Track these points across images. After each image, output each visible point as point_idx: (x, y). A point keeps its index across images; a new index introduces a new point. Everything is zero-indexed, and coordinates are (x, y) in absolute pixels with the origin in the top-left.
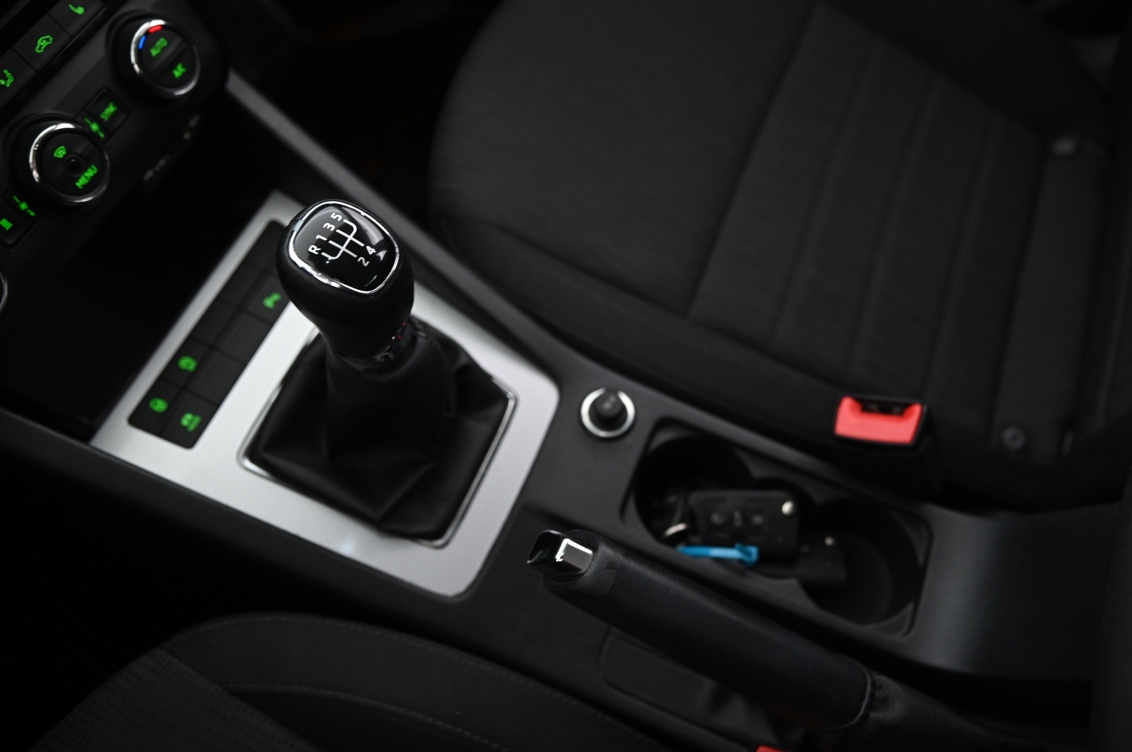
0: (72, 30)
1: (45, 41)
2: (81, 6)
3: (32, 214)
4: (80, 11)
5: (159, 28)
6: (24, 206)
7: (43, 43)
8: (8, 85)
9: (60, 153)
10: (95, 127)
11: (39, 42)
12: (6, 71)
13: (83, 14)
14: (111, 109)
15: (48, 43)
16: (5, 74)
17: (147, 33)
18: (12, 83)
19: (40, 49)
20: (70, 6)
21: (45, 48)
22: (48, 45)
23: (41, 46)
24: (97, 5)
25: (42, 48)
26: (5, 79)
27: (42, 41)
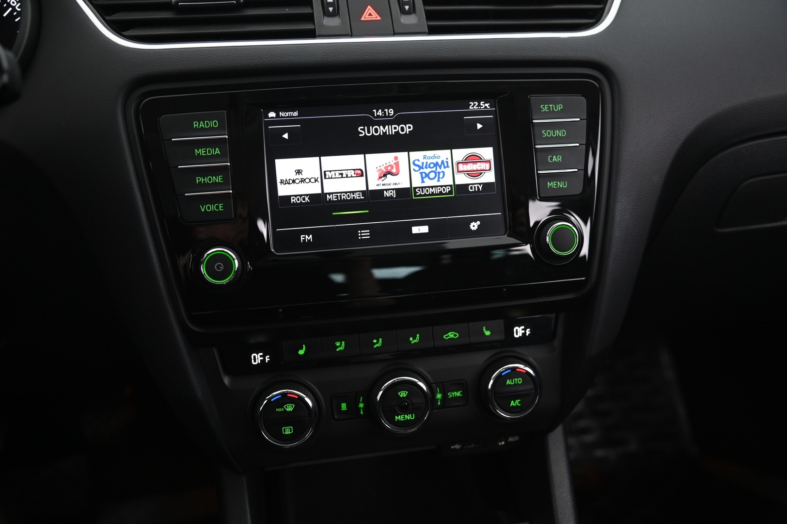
0: (474, 339)
1: (453, 335)
2: (490, 331)
3: (362, 413)
4: (488, 333)
5: (525, 372)
6: (361, 405)
7: (451, 335)
8: (412, 343)
9: (403, 394)
10: (439, 396)
11: (450, 334)
12: (418, 335)
13: (488, 336)
14: (458, 394)
15: (454, 337)
16: (416, 336)
17: (514, 369)
18: (415, 343)
19: (447, 337)
20: (484, 327)
21: (449, 338)
22: (453, 338)
23: (449, 336)
24: (501, 337)
25: (448, 337)
26: (414, 338)
27: (451, 334)
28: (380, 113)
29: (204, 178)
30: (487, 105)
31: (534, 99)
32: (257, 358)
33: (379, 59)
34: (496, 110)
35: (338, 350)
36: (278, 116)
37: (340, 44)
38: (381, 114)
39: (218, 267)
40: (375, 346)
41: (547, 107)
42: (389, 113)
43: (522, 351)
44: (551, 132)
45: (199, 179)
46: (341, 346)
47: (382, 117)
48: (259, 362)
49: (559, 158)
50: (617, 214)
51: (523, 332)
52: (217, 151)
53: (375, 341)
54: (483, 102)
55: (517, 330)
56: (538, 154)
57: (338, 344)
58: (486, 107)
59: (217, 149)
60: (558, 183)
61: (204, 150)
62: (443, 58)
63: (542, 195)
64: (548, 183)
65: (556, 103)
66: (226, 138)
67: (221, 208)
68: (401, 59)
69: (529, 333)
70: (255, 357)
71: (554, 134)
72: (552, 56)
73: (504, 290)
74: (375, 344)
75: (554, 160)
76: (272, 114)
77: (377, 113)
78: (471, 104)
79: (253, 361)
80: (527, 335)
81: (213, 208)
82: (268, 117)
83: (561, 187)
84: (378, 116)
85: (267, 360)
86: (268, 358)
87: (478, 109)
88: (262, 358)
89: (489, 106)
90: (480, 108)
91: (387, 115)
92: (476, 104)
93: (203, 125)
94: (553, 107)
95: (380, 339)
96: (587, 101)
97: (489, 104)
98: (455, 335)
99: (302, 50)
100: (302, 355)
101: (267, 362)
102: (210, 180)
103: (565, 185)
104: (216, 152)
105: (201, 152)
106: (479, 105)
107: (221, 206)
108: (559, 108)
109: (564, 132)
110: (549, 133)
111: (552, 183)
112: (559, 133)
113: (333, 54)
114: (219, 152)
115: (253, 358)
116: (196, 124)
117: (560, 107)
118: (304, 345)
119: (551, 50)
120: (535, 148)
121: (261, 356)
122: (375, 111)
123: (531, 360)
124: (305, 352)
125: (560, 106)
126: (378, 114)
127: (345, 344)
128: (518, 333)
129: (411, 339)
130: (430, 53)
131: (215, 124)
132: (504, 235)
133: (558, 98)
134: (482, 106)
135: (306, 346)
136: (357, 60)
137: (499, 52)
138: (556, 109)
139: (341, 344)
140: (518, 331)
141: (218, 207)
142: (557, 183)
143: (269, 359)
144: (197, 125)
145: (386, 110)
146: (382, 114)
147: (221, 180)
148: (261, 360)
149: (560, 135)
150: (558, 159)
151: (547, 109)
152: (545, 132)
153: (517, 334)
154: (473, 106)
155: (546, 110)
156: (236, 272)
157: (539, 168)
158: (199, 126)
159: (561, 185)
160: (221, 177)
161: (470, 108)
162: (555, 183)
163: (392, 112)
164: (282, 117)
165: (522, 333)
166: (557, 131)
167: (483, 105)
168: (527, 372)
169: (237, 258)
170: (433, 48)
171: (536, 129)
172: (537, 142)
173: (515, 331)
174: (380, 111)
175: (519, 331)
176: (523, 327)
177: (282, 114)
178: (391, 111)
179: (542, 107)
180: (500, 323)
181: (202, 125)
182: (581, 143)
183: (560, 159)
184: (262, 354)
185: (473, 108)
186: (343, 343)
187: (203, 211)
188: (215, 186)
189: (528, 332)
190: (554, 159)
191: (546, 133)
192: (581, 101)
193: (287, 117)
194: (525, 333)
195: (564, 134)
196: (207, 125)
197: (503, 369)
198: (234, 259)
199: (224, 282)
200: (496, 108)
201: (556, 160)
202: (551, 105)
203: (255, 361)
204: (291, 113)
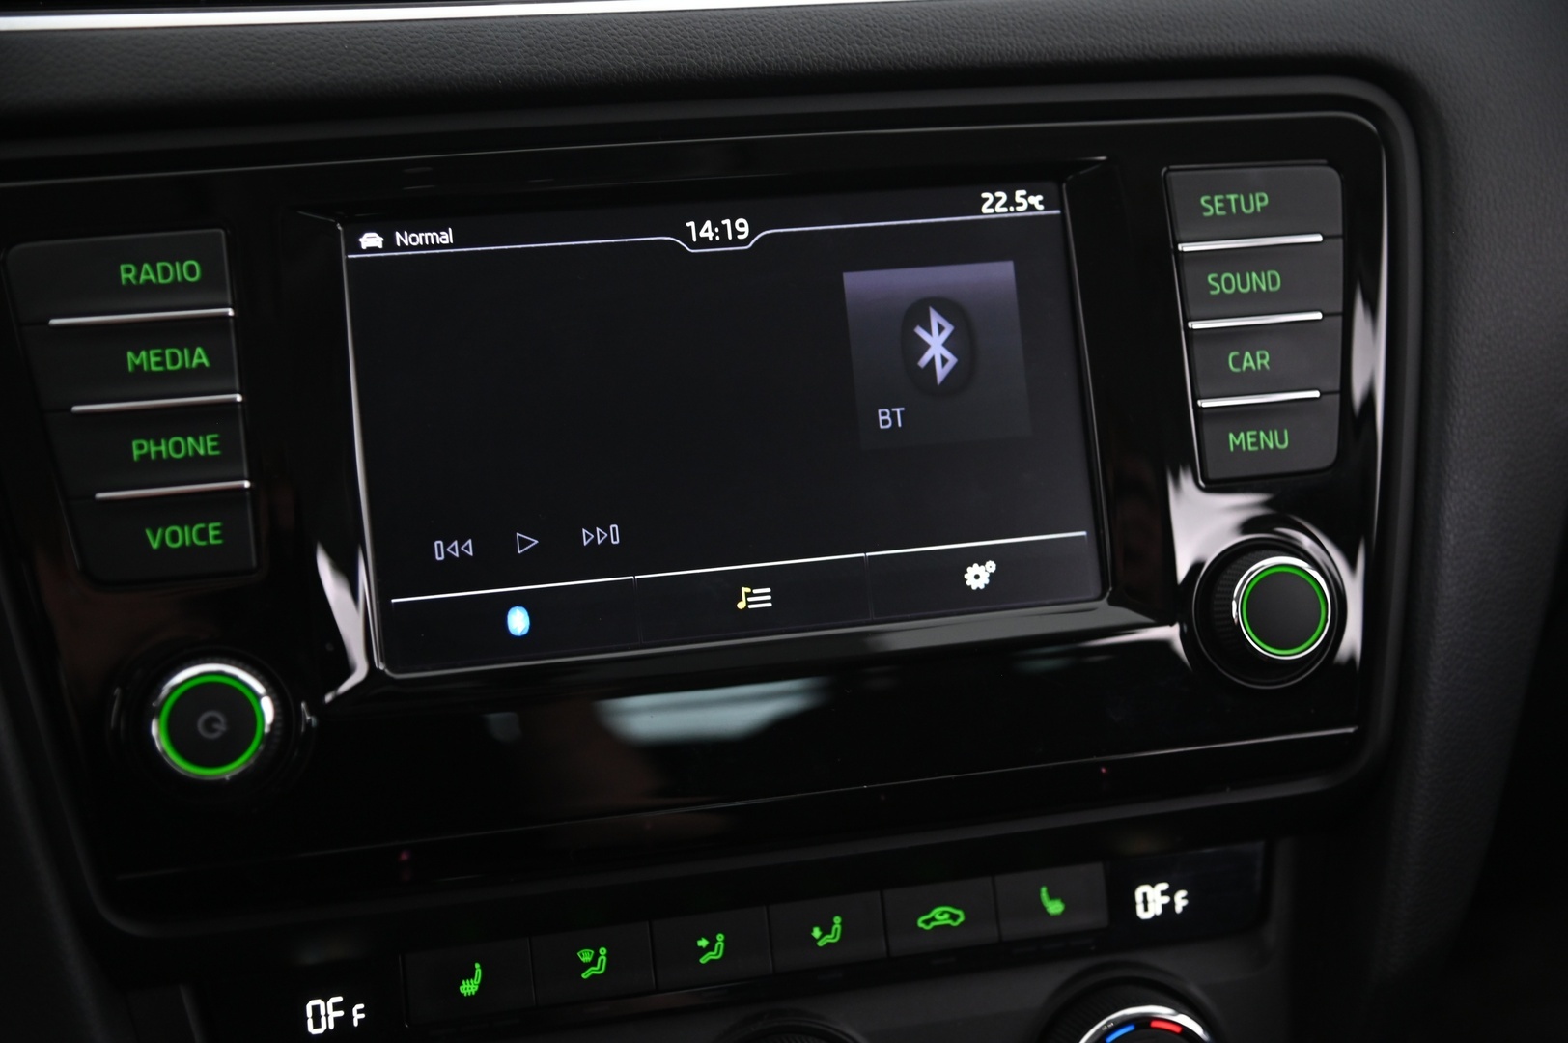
0: (1014, 929)
1: (946, 916)
2: (1064, 901)
4: (1055, 907)
5: (1177, 1030)
7: (941, 916)
8: (820, 944)
11: (936, 912)
12: (837, 920)
13: (1056, 917)
15: (950, 922)
16: (833, 924)
17: (1143, 1023)
18: (828, 944)
19: (927, 922)
20: (1044, 889)
21: (935, 927)
22: (948, 926)
23: (933, 919)
24: (1096, 918)
25: (933, 924)
26: (826, 931)
27: (942, 914)
28: (707, 231)
29: (158, 444)
30: (1035, 200)
31: (1179, 178)
32: (325, 1013)
33: (702, 64)
34: (1063, 215)
35: (585, 976)
36: (389, 244)
37: (578, 20)
38: (710, 235)
39: (209, 724)
40: (703, 960)
41: (1219, 201)
42: (735, 232)
43: (1165, 962)
44: (1236, 280)
45: (141, 447)
46: (594, 962)
47: (714, 244)
48: (332, 1026)
49: (1263, 357)
50: (1448, 527)
51: (1166, 900)
52: (200, 357)
53: (703, 943)
54: (1024, 192)
55: (1145, 895)
56: (1197, 348)
57: (586, 956)
58: (1031, 208)
59: (199, 350)
60: (1262, 434)
61: (157, 355)
62: (899, 60)
63: (1211, 475)
64: (1231, 436)
65: (1247, 190)
66: (225, 316)
67: (216, 537)
68: (769, 63)
69: (1185, 903)
70: (316, 1009)
71: (1244, 285)
72: (1233, 45)
73: (1103, 770)
74: (703, 951)
75: (1245, 364)
76: (371, 240)
77: (698, 231)
78: (987, 199)
79: (310, 1022)
80: (1179, 909)
81: (187, 536)
82: (358, 249)
83: (1271, 446)
84: (703, 242)
85: (357, 1017)
86: (359, 1012)
87: (1009, 212)
88: (341, 1013)
89: (1040, 202)
90: (1015, 211)
91: (730, 237)
92: (1000, 198)
93: (152, 277)
94: (1237, 201)
95: (720, 937)
96: (1342, 181)
97: (1040, 198)
98: (954, 917)
99: (461, 38)
100: (470, 998)
101: (356, 1023)
102: (177, 447)
103: (1282, 441)
104: (196, 361)
105: (147, 359)
106: (1011, 202)
107: (215, 529)
108: (1259, 204)
109: (1274, 278)
110: (1228, 281)
111: (1242, 435)
112: (1259, 281)
113: (558, 50)
114: (205, 361)
115: (309, 1013)
116: (128, 271)
117: (1260, 201)
118: (477, 965)
119: (1228, 26)
120: (1188, 331)
121: (336, 1007)
122: (691, 224)
123: (1195, 990)
124: (481, 986)
125: (1262, 199)
126: (702, 234)
127: (607, 955)
128: (1150, 906)
129: (816, 932)
130: (860, 44)
131: (192, 271)
132: (1100, 598)
133: (1254, 173)
134: (1021, 204)
135: (482, 967)
136: (635, 70)
137: (1068, 37)
138: (1248, 206)
139: (597, 955)
140: (1149, 898)
141: (203, 534)
142: (1257, 437)
143: (362, 1016)
144: (131, 276)
145: (727, 222)
146: (715, 234)
147: (214, 448)
148: (336, 1020)
149: (1264, 288)
150: (1259, 362)
151: (1221, 209)
152: (1218, 280)
153: (1146, 909)
154: (993, 206)
155: (1218, 213)
156: (267, 739)
157: (1202, 390)
158: (138, 277)
159: (1270, 440)
160: (213, 440)
161: (985, 209)
162: (1252, 437)
163: (746, 229)
164: (403, 247)
165: (1164, 906)
166: (1254, 275)
167: (1023, 201)
168: (1186, 1032)
169: (268, 694)
170: (865, 28)
171: (1188, 270)
172: (1192, 311)
173: (1139, 897)
174: (708, 224)
175: (1152, 900)
176: (1164, 886)
177: (403, 238)
178: (742, 225)
179: (1206, 201)
180: (1092, 875)
181: (147, 274)
182: (1325, 311)
183: (1265, 362)
184: (339, 999)
185: (991, 211)
186: (603, 951)
187: (155, 545)
188: (197, 466)
189: (1180, 901)
190: (1248, 361)
191: (1218, 284)
192: (1324, 181)
193: (419, 247)
194: (1172, 904)
195: (1274, 283)
196: (166, 274)
197: (1106, 1024)
198: (258, 697)
199: (228, 771)
200: (1062, 209)
201: (1252, 364)
202: (1232, 197)
203: (317, 1025)
204: (431, 235)
